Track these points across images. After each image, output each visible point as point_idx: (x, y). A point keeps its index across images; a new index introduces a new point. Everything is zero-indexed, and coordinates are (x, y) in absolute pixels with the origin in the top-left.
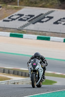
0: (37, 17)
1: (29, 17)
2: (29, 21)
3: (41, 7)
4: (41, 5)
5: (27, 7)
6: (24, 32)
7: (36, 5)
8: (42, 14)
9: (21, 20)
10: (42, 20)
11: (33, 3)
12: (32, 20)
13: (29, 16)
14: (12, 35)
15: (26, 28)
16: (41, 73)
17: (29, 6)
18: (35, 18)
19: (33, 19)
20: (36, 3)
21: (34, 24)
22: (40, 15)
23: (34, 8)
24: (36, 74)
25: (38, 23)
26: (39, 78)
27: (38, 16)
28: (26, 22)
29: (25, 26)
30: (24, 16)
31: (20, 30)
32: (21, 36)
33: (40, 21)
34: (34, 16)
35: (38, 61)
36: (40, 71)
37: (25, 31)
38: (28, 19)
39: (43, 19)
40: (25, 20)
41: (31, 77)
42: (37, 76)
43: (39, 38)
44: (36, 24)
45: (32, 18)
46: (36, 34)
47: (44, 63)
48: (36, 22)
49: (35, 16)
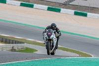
16: (55, 42)
24: (51, 43)
26: (53, 46)
41: (46, 46)
47: (58, 33)
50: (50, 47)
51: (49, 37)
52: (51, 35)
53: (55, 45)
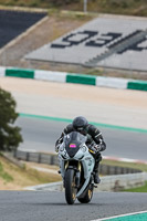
0: (127, 38)
1: (110, 38)
2: (110, 47)
3: (136, 15)
4: (136, 11)
5: (106, 15)
6: (97, 71)
7: (126, 10)
8: (138, 32)
9: (92, 44)
10: (139, 46)
11: (118, 6)
12: (115, 44)
13: (109, 34)
14: (70, 80)
15: (102, 63)
16: (90, 168)
17: (109, 13)
18: (123, 40)
19: (119, 42)
20: (125, 6)
21: (120, 53)
22: (134, 34)
23: (121, 17)
24: (76, 171)
25: (131, 52)
26: (83, 180)
27: (130, 36)
28: (104, 49)
29: (99, 58)
30: (99, 36)
31: (90, 67)
32: (92, 82)
33: (134, 47)
34: (120, 35)
35: (82, 138)
36: (87, 162)
37: (101, 69)
38: (107, 41)
39: (140, 42)
40: (100, 45)
42: (79, 175)
43: (131, 86)
44: (124, 54)
45: (116, 41)
46: (124, 76)
47: (98, 143)
48: (125, 50)
49: (123, 36)
50: (73, 184)
51: (72, 156)
52: (78, 148)
53: (88, 176)
